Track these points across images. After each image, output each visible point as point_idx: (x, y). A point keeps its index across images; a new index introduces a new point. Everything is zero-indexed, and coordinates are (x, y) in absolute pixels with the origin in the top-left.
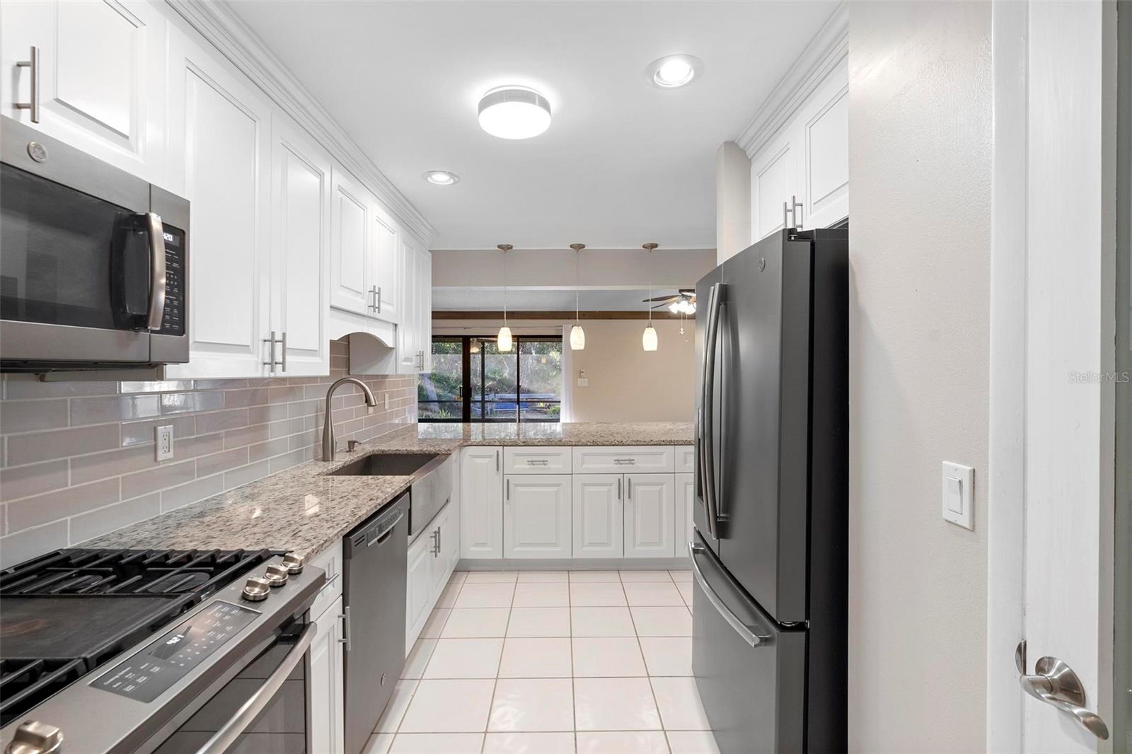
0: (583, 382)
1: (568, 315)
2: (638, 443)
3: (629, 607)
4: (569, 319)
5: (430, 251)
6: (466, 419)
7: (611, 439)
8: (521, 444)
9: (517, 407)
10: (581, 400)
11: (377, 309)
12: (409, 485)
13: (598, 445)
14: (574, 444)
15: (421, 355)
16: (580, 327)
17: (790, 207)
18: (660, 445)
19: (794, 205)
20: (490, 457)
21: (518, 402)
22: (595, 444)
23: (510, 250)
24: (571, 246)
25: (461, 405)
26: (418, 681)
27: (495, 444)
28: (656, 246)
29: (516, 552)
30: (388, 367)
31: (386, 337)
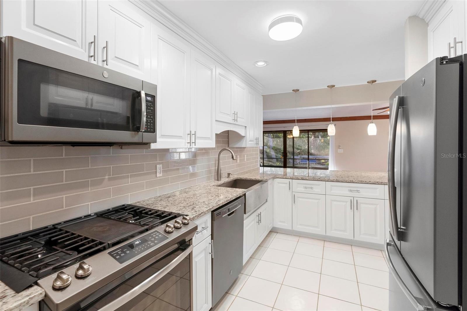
0: (340, 151)
1: (327, 120)
2: (362, 182)
3: (354, 265)
5: (262, 96)
6: (285, 166)
7: (347, 179)
8: (300, 179)
9: (308, 161)
10: (339, 159)
11: (236, 121)
12: (244, 193)
13: (339, 182)
14: (326, 180)
15: (257, 139)
16: (332, 125)
18: (375, 184)
19: (456, 43)
20: (286, 183)
21: (308, 159)
22: (338, 181)
23: (298, 92)
24: (328, 87)
25: (283, 160)
26: (249, 276)
27: (289, 178)
28: (375, 81)
29: (298, 228)
30: (243, 144)
31: (242, 132)
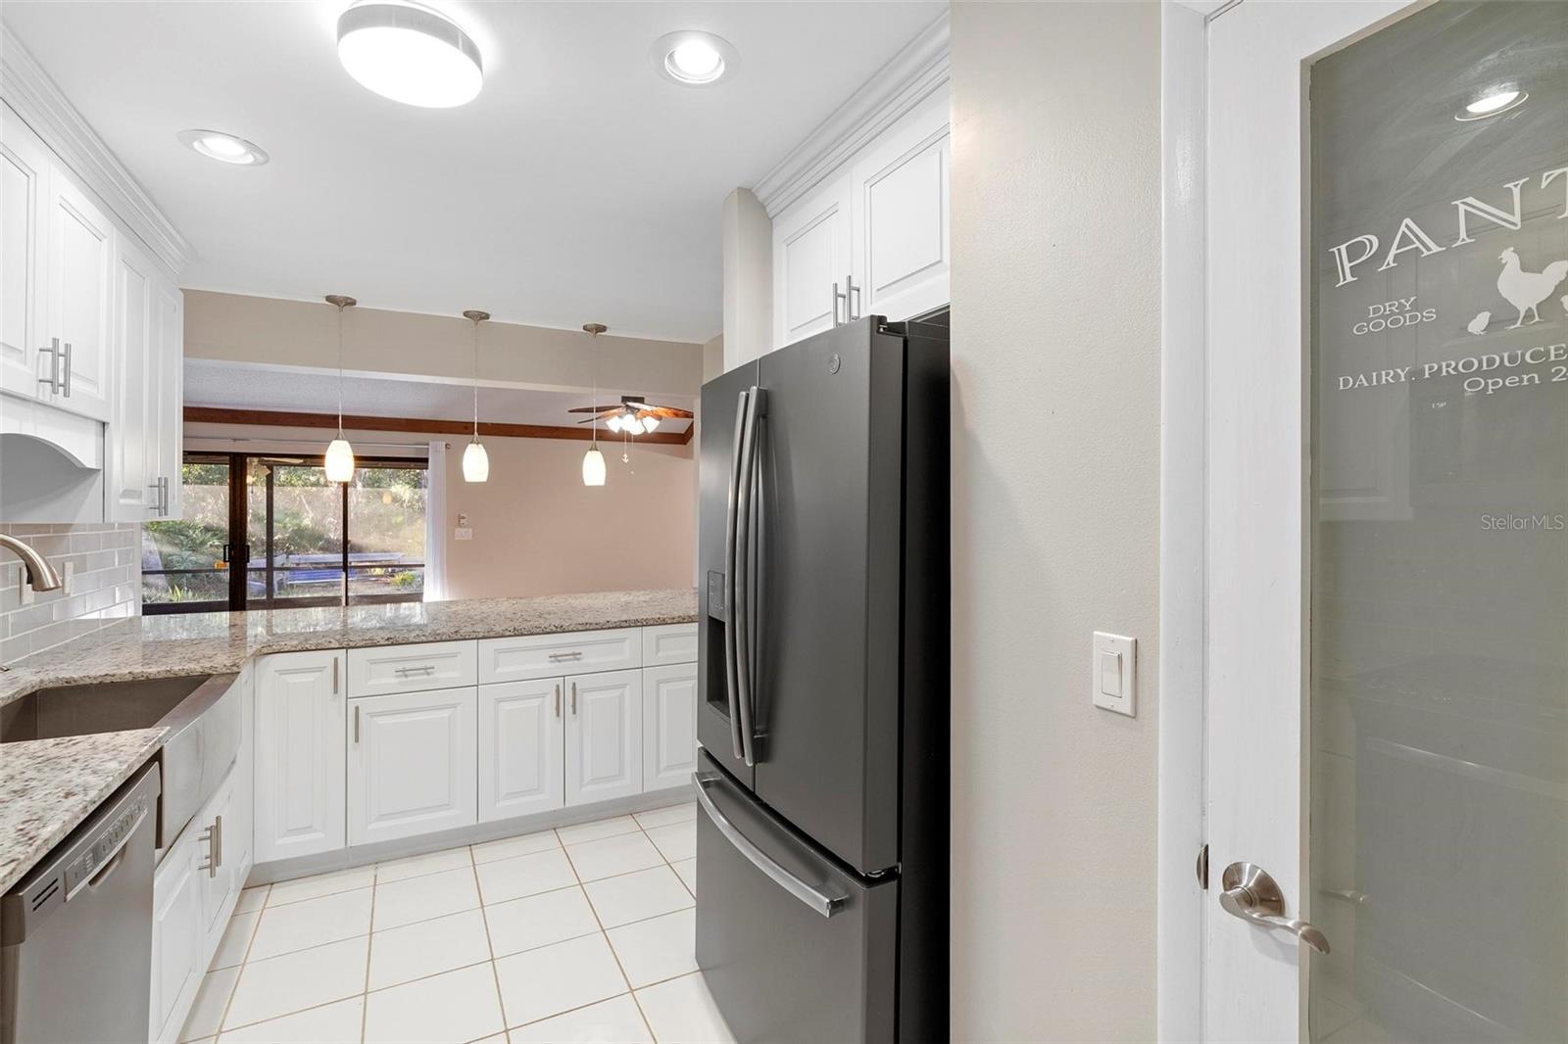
0: (464, 534)
1: (464, 428)
2: (587, 627)
3: (581, 884)
4: (441, 432)
5: (182, 290)
6: (238, 602)
7: (544, 624)
8: (382, 642)
9: (344, 575)
10: (458, 561)
11: (61, 389)
12: (157, 747)
13: (522, 635)
14: (481, 636)
15: (162, 485)
16: (480, 446)
17: (843, 290)
18: (621, 627)
19: (850, 288)
20: (320, 669)
21: (345, 567)
22: (518, 633)
23: (347, 307)
24: (466, 314)
25: (226, 576)
27: (332, 646)
28: (604, 329)
29: (370, 832)
30: (82, 509)
31: (82, 448)
